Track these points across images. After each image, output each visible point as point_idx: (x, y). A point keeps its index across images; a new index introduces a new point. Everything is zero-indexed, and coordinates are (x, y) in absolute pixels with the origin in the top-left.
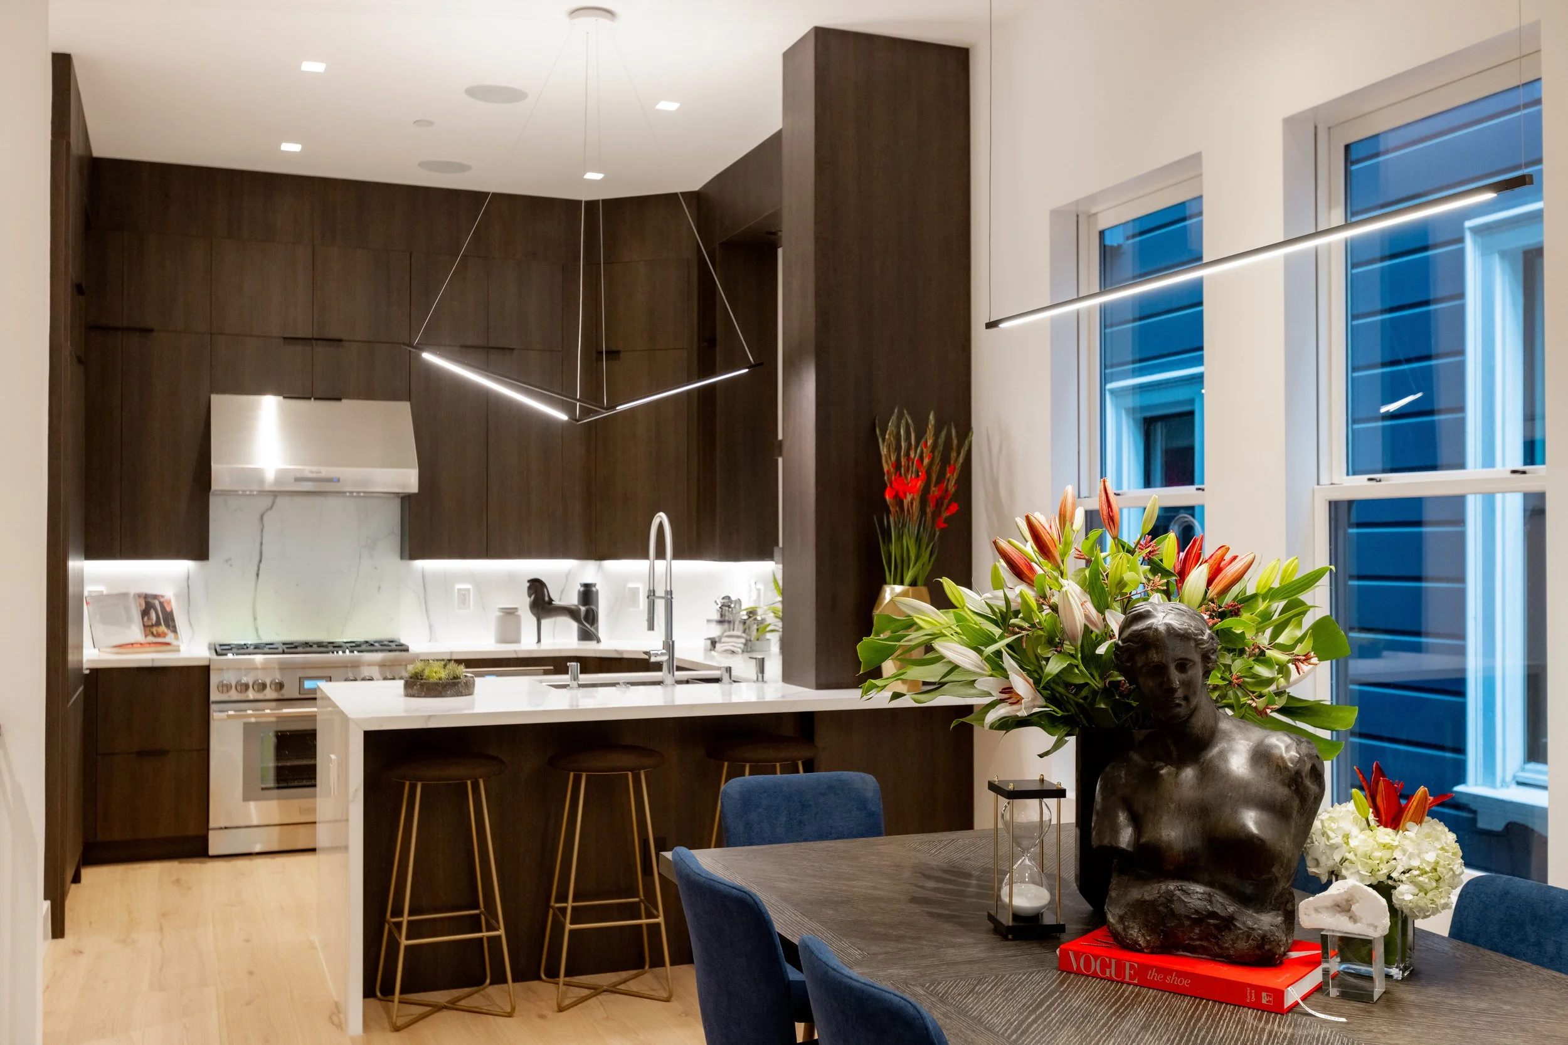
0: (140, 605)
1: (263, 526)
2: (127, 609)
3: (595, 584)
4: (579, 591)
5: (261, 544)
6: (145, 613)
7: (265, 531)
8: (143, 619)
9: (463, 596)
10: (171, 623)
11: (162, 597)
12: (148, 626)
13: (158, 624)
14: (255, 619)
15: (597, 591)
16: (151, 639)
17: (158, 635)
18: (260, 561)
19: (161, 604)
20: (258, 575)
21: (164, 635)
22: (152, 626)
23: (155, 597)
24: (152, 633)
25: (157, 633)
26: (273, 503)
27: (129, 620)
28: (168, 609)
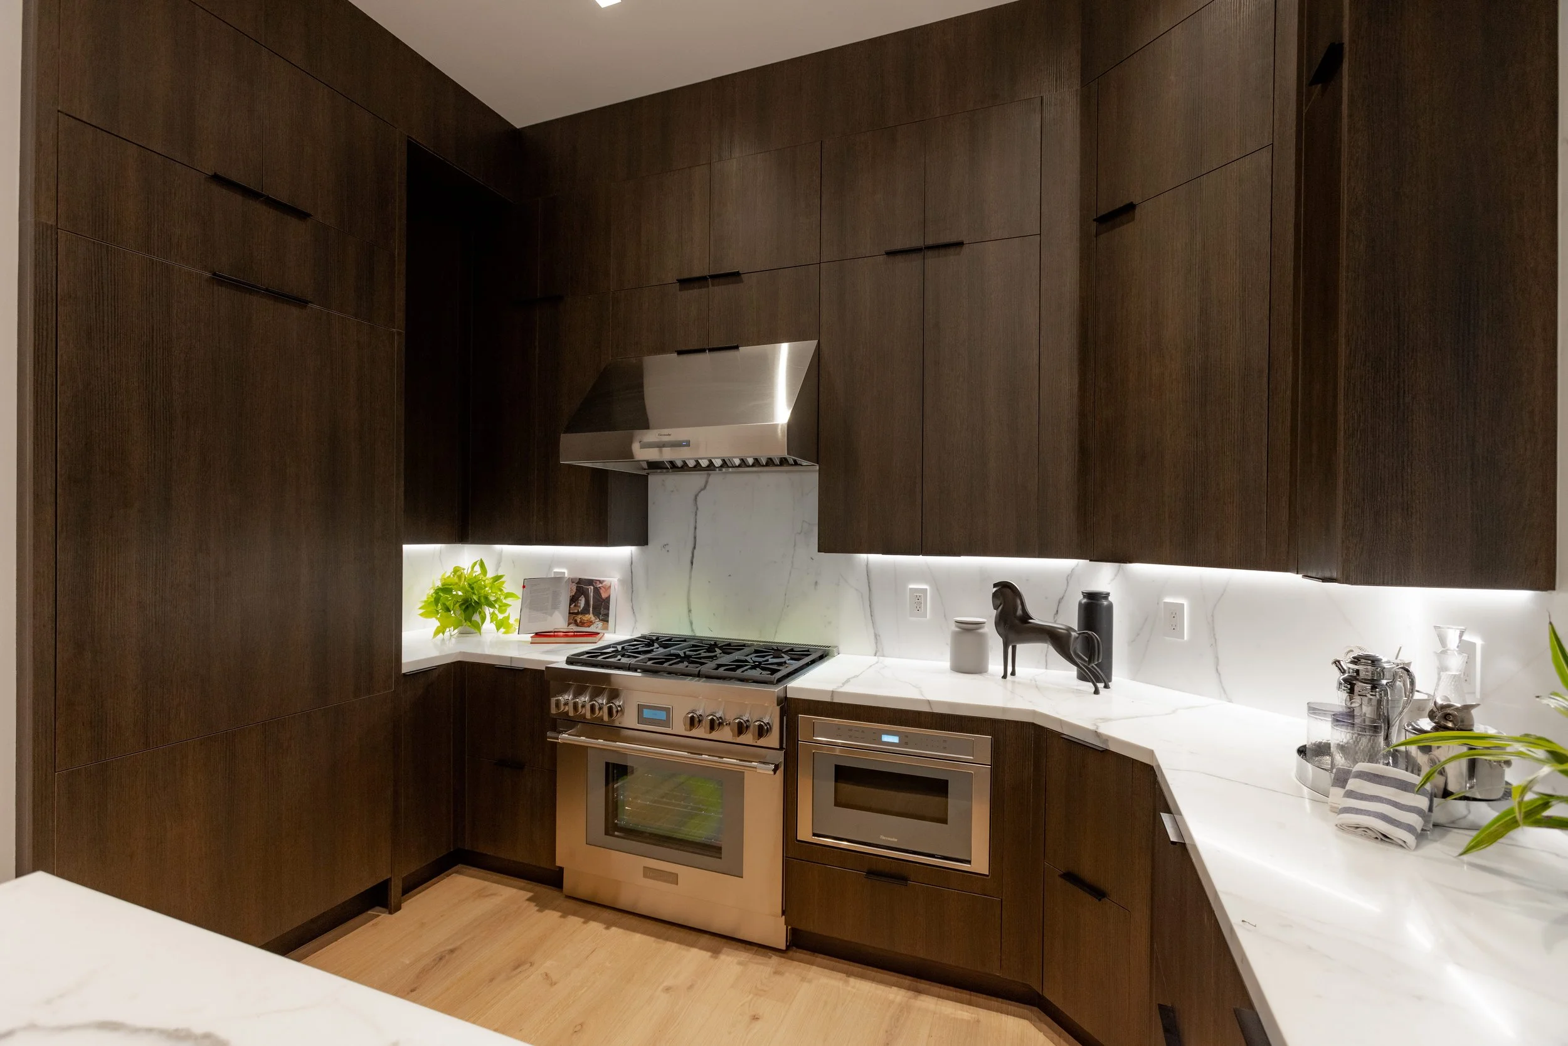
0: (571, 590)
1: (697, 509)
2: (556, 595)
3: (1108, 594)
4: (1080, 604)
5: (695, 528)
6: (574, 600)
7: (698, 513)
8: (570, 605)
9: (918, 599)
10: (603, 611)
11: (601, 582)
12: (573, 613)
13: (586, 611)
14: (690, 611)
15: (1110, 606)
16: (574, 628)
17: (582, 624)
18: (694, 548)
19: (597, 591)
20: (692, 563)
21: (590, 623)
22: (578, 613)
23: (590, 582)
24: (576, 621)
25: (580, 622)
26: (707, 482)
27: (555, 607)
28: (604, 596)
